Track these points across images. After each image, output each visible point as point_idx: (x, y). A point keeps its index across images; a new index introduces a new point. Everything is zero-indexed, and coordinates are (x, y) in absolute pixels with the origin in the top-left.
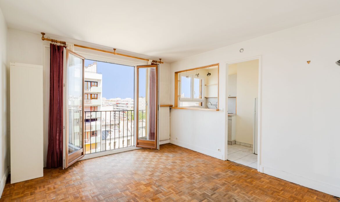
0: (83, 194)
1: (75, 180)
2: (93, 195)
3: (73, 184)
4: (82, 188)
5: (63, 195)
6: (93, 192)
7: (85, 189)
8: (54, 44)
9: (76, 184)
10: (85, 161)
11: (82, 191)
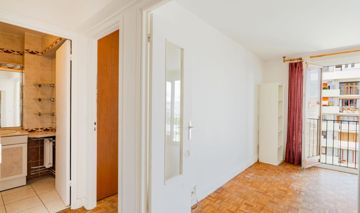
0: (292, 185)
1: (296, 176)
2: (298, 189)
3: (293, 178)
4: (296, 182)
5: (280, 179)
6: (301, 188)
7: (298, 184)
8: (292, 63)
9: (294, 178)
10: (320, 169)
11: (293, 184)
